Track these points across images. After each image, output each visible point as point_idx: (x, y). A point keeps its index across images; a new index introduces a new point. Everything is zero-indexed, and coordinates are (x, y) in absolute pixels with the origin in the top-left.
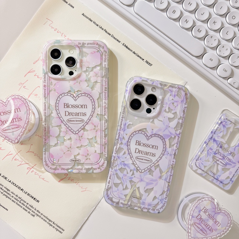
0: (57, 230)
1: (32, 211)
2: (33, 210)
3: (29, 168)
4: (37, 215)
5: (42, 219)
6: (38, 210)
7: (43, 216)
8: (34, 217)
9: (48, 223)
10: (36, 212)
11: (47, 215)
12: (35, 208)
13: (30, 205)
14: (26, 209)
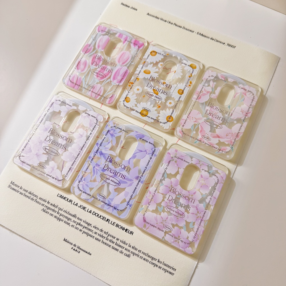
0: (166, 271)
1: (126, 249)
2: (127, 247)
4: (134, 254)
5: (142, 258)
6: (134, 246)
7: (142, 253)
8: (130, 258)
9: (150, 262)
10: (132, 249)
11: (147, 252)
12: (128, 243)
13: (122, 240)
14: (116, 247)
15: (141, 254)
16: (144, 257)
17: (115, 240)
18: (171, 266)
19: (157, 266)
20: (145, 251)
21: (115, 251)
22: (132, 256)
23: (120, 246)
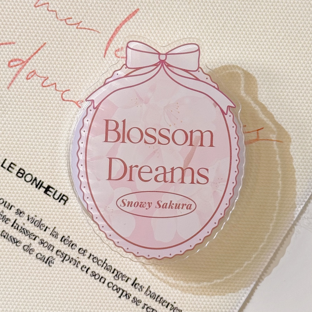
1: (42, 242)
2: (46, 236)
3: (16, 63)
4: (64, 257)
5: (87, 272)
6: (66, 237)
7: (89, 258)
8: (51, 268)
9: (110, 285)
10: (59, 243)
11: (103, 255)
12: (51, 227)
13: (32, 216)
14: (12, 234)
15: (85, 261)
16: (94, 267)
17: (11, 214)
18: (169, 301)
19: (128, 296)
20: (97, 251)
21: (11, 243)
22: (59, 262)
23: (25, 231)
